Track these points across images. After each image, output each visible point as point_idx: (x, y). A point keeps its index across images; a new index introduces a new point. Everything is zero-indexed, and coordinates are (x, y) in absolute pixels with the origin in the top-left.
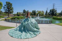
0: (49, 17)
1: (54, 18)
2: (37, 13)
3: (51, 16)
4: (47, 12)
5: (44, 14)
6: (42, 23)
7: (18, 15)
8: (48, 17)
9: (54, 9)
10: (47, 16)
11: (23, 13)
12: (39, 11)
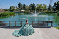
5: (47, 9)
7: (11, 10)
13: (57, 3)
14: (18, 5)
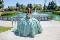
0: (48, 12)
1: (54, 13)
2: (33, 7)
3: (50, 10)
4: (45, 5)
5: (42, 8)
6: (41, 20)
7: (10, 9)
8: (46, 12)
9: (54, 2)
10: (45, 10)
11: (16, 7)
12: (35, 4)
13: (51, 3)
14: (16, 5)
